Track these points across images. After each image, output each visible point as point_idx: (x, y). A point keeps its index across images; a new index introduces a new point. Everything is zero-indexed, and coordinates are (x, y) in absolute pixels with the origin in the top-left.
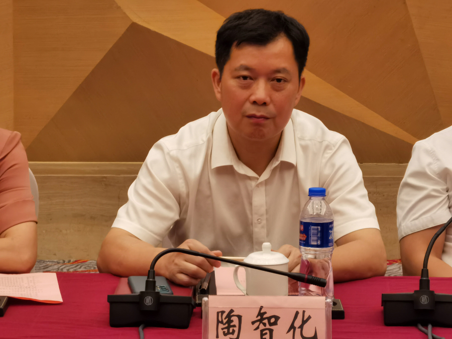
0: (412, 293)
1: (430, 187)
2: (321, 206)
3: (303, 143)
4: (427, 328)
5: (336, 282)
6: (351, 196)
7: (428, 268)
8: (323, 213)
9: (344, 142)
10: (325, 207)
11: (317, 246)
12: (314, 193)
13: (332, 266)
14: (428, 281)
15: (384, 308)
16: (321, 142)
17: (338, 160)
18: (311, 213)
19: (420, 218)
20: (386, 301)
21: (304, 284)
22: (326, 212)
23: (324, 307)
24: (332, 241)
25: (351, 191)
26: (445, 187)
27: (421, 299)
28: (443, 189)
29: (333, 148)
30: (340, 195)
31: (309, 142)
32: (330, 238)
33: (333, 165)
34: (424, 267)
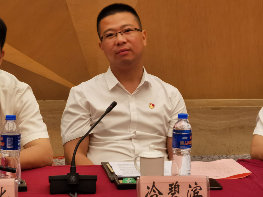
0: (66, 175)
1: (81, 114)
2: (13, 126)
3: (4, 89)
4: (74, 195)
5: (23, 170)
6: (32, 120)
7: (75, 160)
8: (14, 130)
9: (28, 88)
10: (16, 126)
11: (11, 149)
12: (9, 118)
13: (20, 161)
14: (75, 168)
15: (50, 184)
16: (14, 88)
17: (25, 99)
18: (7, 130)
19: (75, 132)
20: (52, 180)
21: (3, 171)
22: (16, 129)
23: (14, 185)
24: (20, 146)
25: (33, 117)
26: (89, 114)
27: (71, 178)
28: (88, 115)
29: (22, 91)
30: (26, 119)
31: (7, 89)
32: (18, 144)
33: (22, 102)
34: (73, 160)
